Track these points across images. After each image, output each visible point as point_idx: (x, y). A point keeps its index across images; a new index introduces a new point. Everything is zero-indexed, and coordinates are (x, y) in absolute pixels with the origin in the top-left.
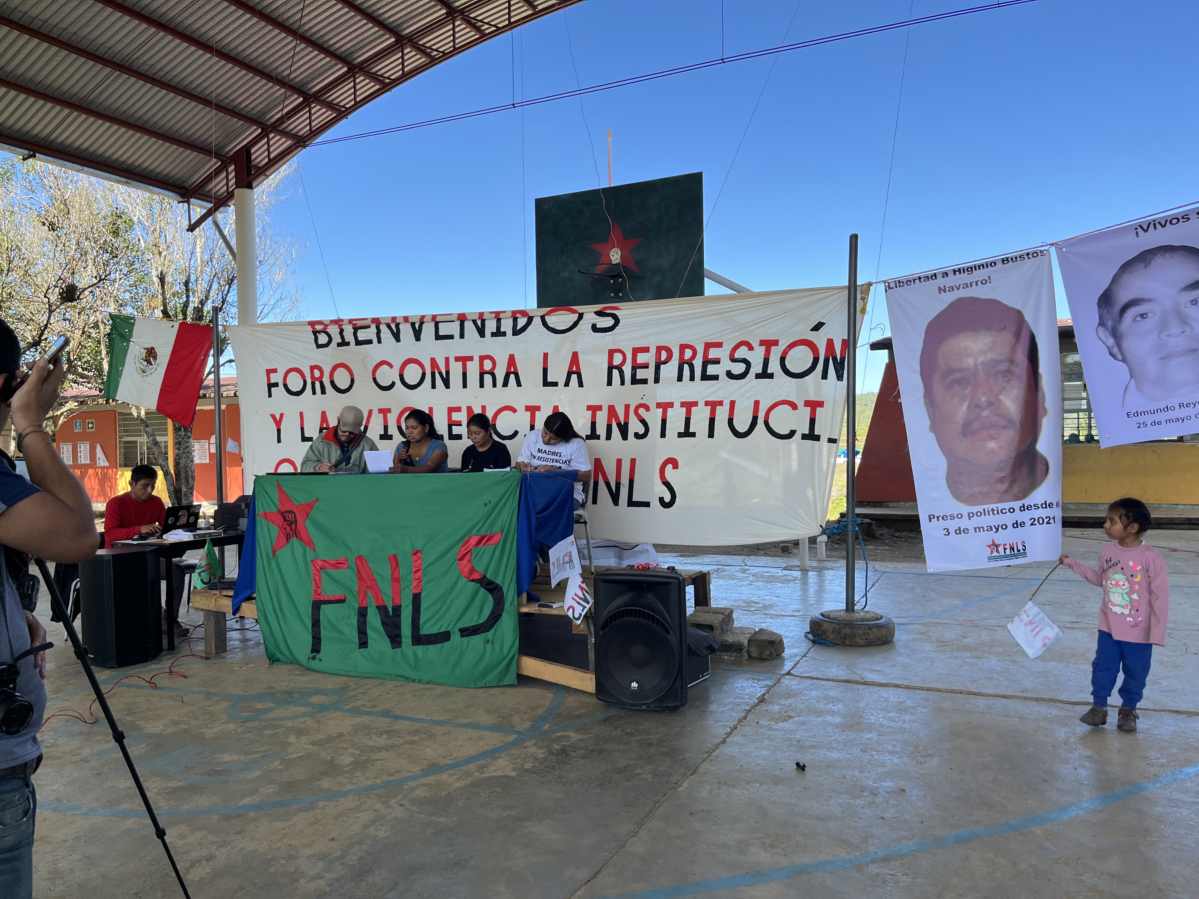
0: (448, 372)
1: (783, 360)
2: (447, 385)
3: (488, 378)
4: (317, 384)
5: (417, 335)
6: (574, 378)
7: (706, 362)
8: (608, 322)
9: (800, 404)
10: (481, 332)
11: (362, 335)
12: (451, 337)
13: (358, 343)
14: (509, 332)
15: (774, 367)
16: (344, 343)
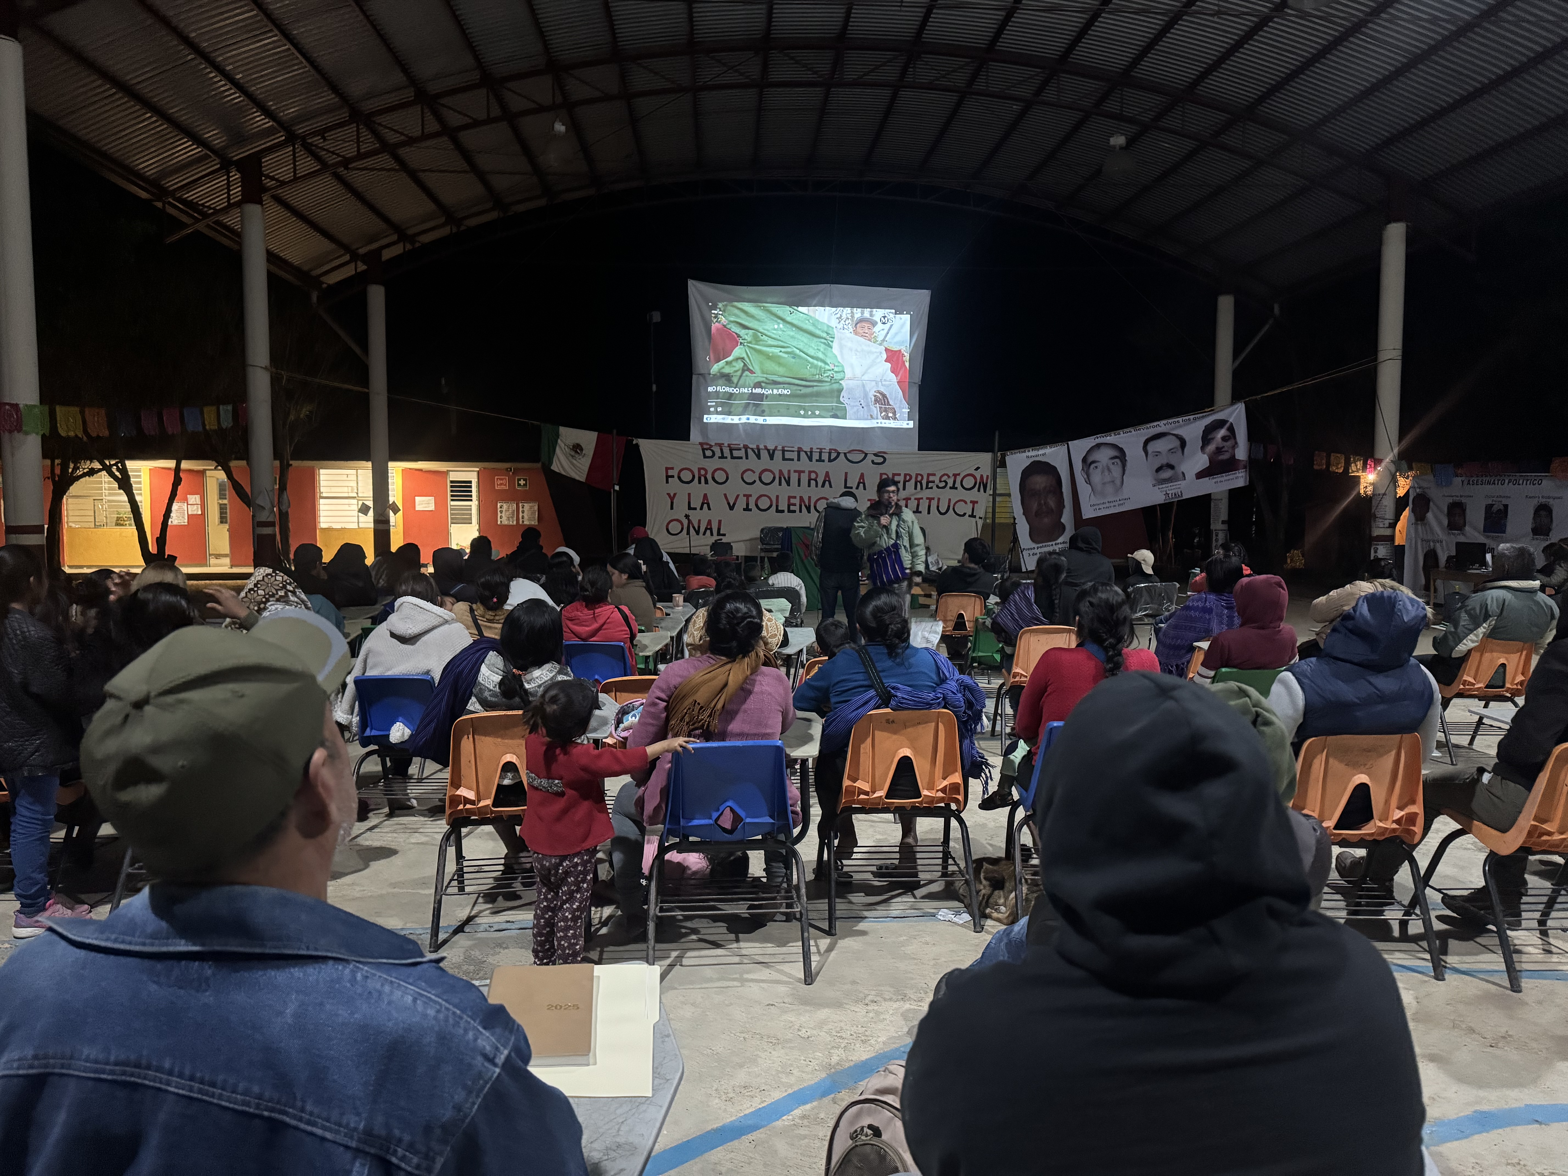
0: (789, 478)
1: (962, 482)
2: (788, 484)
3: (813, 483)
4: (703, 479)
5: (772, 457)
6: (861, 485)
7: (928, 482)
8: (881, 460)
9: (968, 502)
10: (810, 459)
11: (736, 454)
12: (793, 460)
13: (733, 457)
14: (827, 460)
15: (958, 485)
16: (722, 457)
